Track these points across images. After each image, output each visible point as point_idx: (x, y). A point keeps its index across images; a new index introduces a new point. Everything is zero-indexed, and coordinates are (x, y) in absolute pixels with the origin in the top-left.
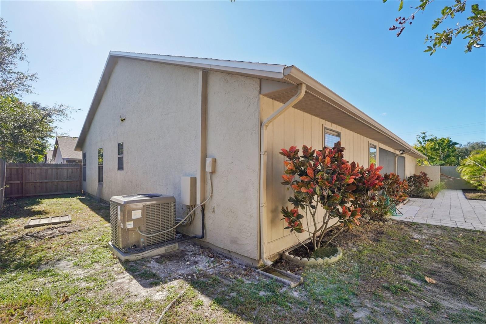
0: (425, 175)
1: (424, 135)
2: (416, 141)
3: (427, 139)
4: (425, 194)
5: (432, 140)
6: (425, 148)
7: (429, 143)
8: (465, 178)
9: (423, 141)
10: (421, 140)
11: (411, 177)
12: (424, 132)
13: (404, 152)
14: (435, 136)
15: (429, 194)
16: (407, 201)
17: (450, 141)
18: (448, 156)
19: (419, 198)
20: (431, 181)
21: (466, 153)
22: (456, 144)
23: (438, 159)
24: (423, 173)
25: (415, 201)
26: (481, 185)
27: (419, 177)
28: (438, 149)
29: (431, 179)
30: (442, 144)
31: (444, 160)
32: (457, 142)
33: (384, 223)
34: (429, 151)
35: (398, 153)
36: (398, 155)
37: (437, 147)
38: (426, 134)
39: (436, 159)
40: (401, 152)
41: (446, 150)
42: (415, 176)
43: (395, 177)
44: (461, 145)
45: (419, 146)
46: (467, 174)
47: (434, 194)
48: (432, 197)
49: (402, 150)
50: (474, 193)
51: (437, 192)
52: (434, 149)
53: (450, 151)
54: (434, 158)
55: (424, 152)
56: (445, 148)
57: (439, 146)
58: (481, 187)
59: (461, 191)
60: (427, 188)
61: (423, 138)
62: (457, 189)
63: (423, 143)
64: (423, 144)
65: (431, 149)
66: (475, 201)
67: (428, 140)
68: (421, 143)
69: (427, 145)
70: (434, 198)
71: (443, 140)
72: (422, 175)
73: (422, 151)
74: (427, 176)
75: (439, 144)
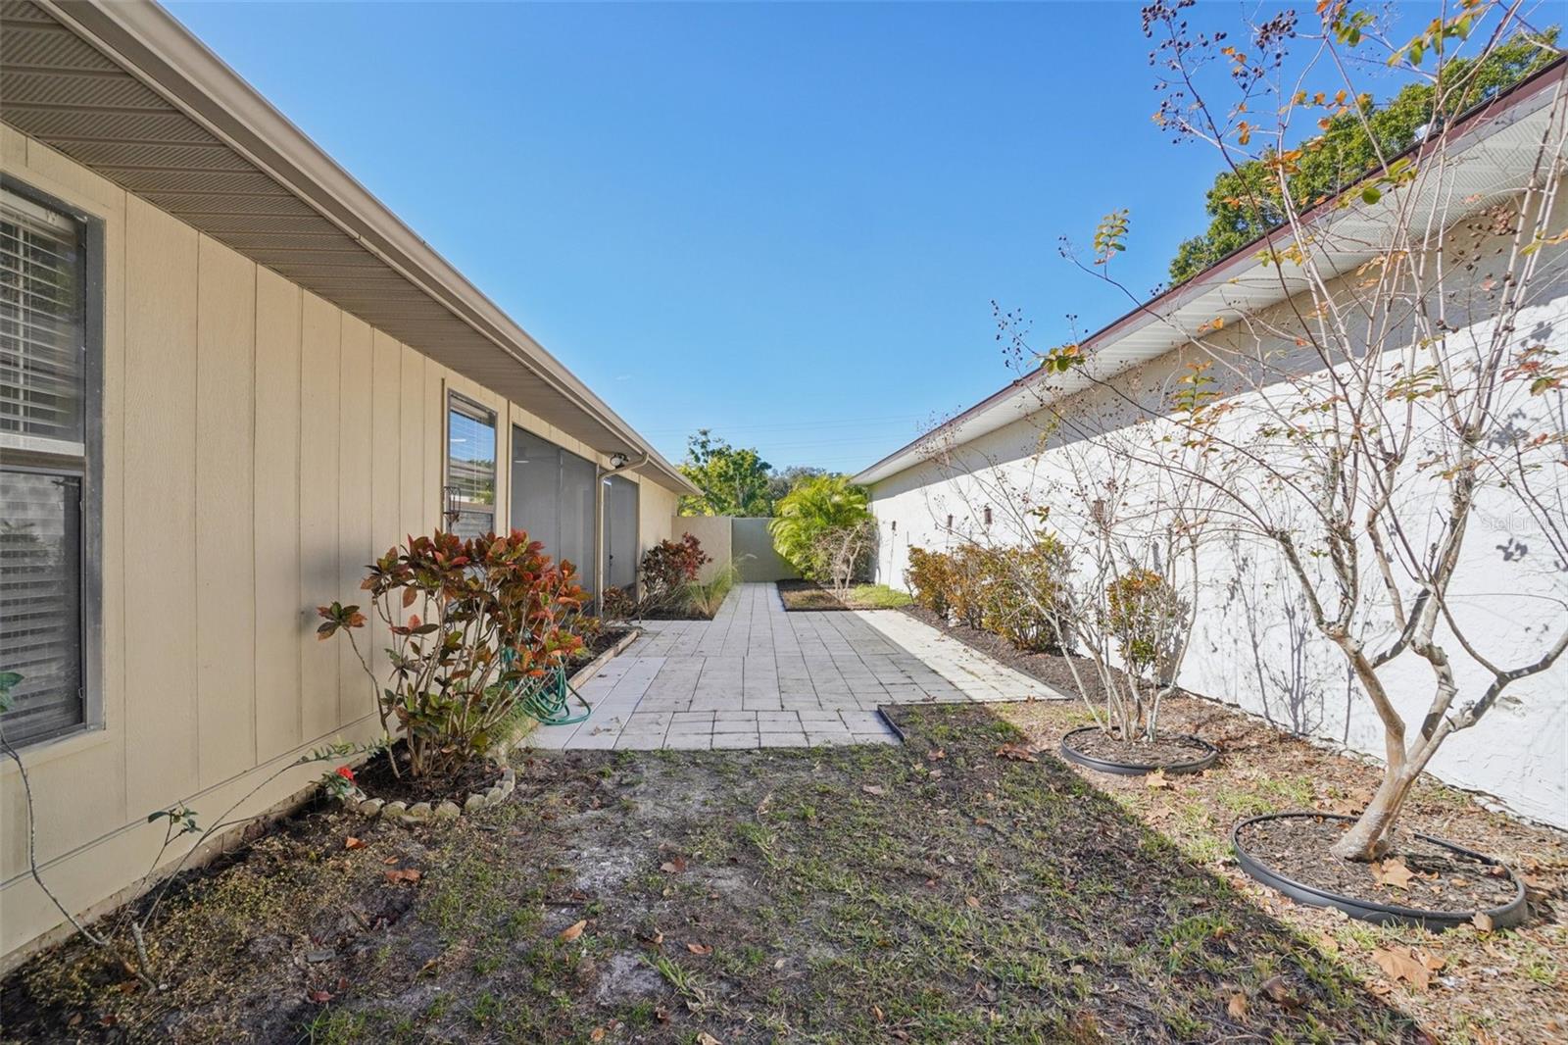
0: (695, 543)
1: (704, 438)
2: (688, 451)
3: (710, 448)
4: (688, 607)
5: (720, 453)
6: (706, 474)
7: (716, 459)
8: (782, 549)
9: (703, 454)
10: (698, 450)
11: (655, 551)
12: (706, 429)
13: (624, 462)
14: (726, 443)
15: (701, 604)
16: (634, 635)
17: (756, 460)
18: (751, 497)
19: (674, 619)
20: (710, 560)
21: (784, 490)
22: (766, 466)
23: (734, 503)
24: (692, 538)
25: (658, 634)
26: (810, 568)
27: (679, 550)
28: (732, 478)
29: (709, 557)
30: (741, 465)
31: (745, 506)
32: (770, 463)
33: (461, 805)
34: (715, 481)
35: (608, 463)
36: (607, 471)
37: (731, 473)
38: (710, 437)
39: (729, 503)
40: (617, 461)
41: (748, 481)
42: (666, 547)
43: (522, 548)
44: (775, 472)
45: (693, 469)
46: (786, 539)
47: (713, 602)
48: (707, 612)
49: (620, 455)
50: (799, 590)
51: (720, 595)
52: (725, 477)
53: (757, 484)
54: (725, 501)
55: (705, 483)
56: (746, 477)
57: (734, 470)
58: (810, 574)
59: (775, 585)
60: (694, 584)
61: (703, 445)
62: (766, 582)
63: (702, 458)
64: (701, 463)
65: (720, 475)
66: (801, 613)
67: (713, 452)
68: (697, 459)
69: (712, 464)
70: (710, 618)
71: (742, 455)
72: (687, 545)
73: (699, 481)
74: (700, 547)
75: (735, 463)
